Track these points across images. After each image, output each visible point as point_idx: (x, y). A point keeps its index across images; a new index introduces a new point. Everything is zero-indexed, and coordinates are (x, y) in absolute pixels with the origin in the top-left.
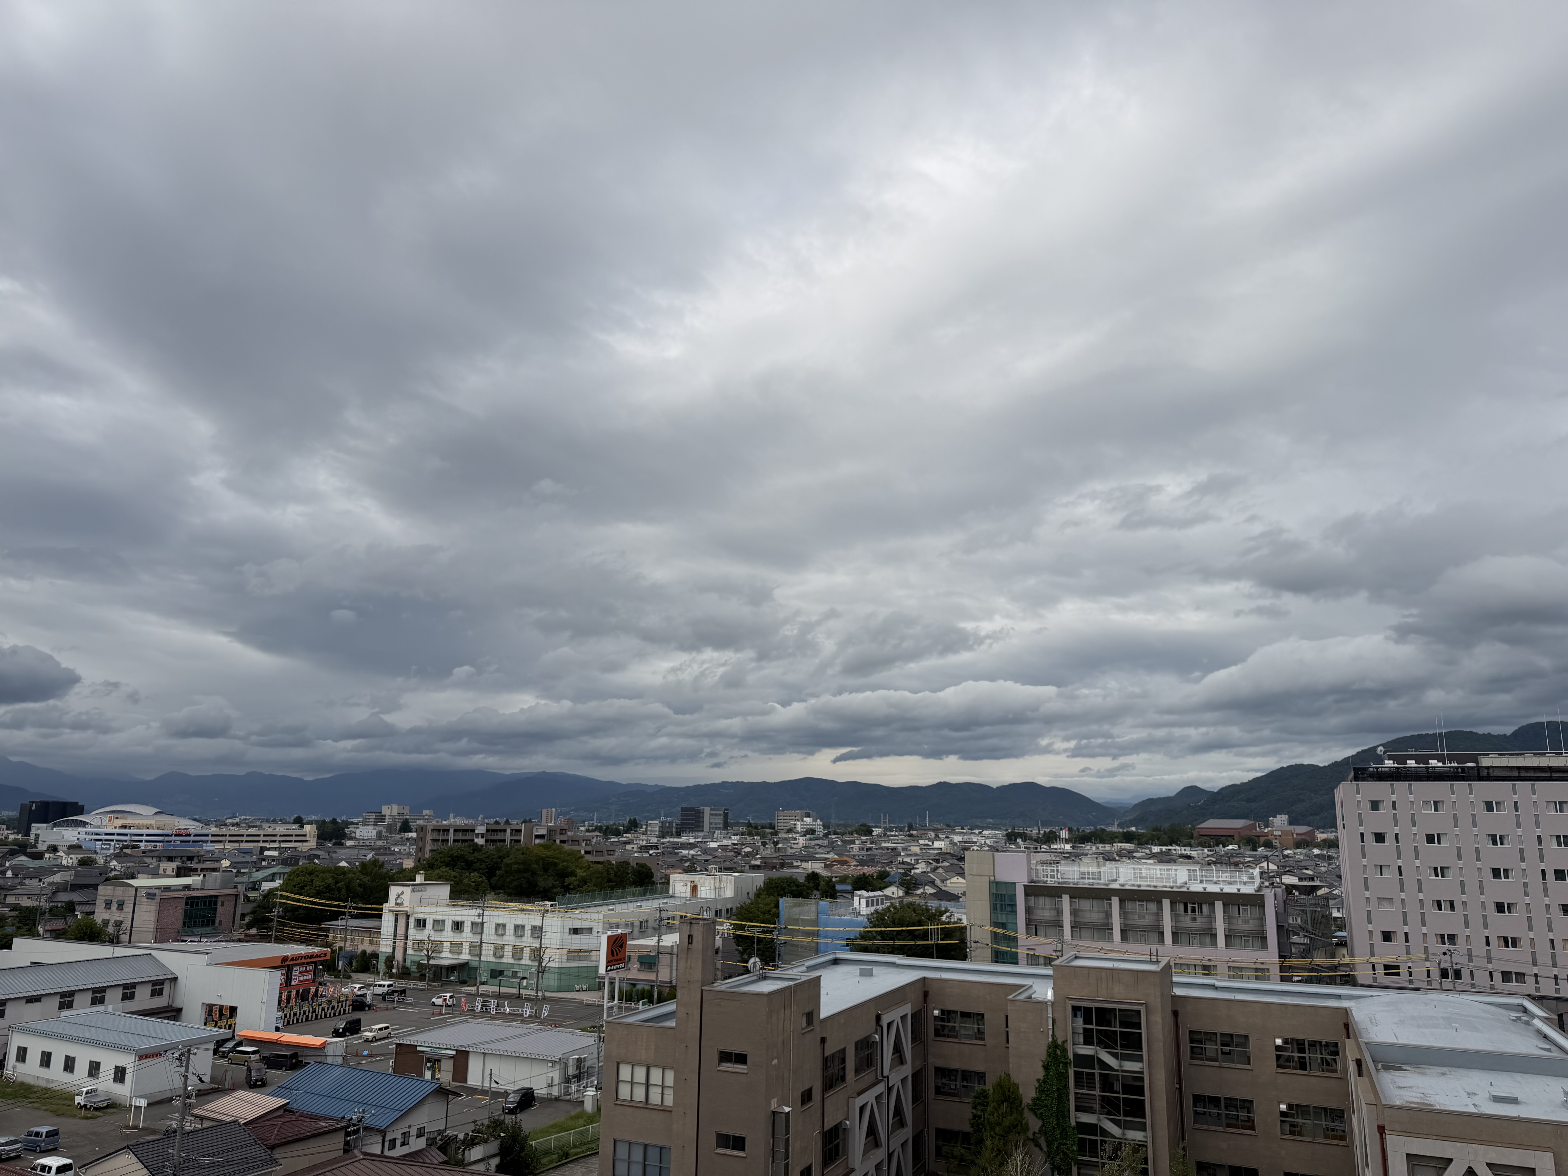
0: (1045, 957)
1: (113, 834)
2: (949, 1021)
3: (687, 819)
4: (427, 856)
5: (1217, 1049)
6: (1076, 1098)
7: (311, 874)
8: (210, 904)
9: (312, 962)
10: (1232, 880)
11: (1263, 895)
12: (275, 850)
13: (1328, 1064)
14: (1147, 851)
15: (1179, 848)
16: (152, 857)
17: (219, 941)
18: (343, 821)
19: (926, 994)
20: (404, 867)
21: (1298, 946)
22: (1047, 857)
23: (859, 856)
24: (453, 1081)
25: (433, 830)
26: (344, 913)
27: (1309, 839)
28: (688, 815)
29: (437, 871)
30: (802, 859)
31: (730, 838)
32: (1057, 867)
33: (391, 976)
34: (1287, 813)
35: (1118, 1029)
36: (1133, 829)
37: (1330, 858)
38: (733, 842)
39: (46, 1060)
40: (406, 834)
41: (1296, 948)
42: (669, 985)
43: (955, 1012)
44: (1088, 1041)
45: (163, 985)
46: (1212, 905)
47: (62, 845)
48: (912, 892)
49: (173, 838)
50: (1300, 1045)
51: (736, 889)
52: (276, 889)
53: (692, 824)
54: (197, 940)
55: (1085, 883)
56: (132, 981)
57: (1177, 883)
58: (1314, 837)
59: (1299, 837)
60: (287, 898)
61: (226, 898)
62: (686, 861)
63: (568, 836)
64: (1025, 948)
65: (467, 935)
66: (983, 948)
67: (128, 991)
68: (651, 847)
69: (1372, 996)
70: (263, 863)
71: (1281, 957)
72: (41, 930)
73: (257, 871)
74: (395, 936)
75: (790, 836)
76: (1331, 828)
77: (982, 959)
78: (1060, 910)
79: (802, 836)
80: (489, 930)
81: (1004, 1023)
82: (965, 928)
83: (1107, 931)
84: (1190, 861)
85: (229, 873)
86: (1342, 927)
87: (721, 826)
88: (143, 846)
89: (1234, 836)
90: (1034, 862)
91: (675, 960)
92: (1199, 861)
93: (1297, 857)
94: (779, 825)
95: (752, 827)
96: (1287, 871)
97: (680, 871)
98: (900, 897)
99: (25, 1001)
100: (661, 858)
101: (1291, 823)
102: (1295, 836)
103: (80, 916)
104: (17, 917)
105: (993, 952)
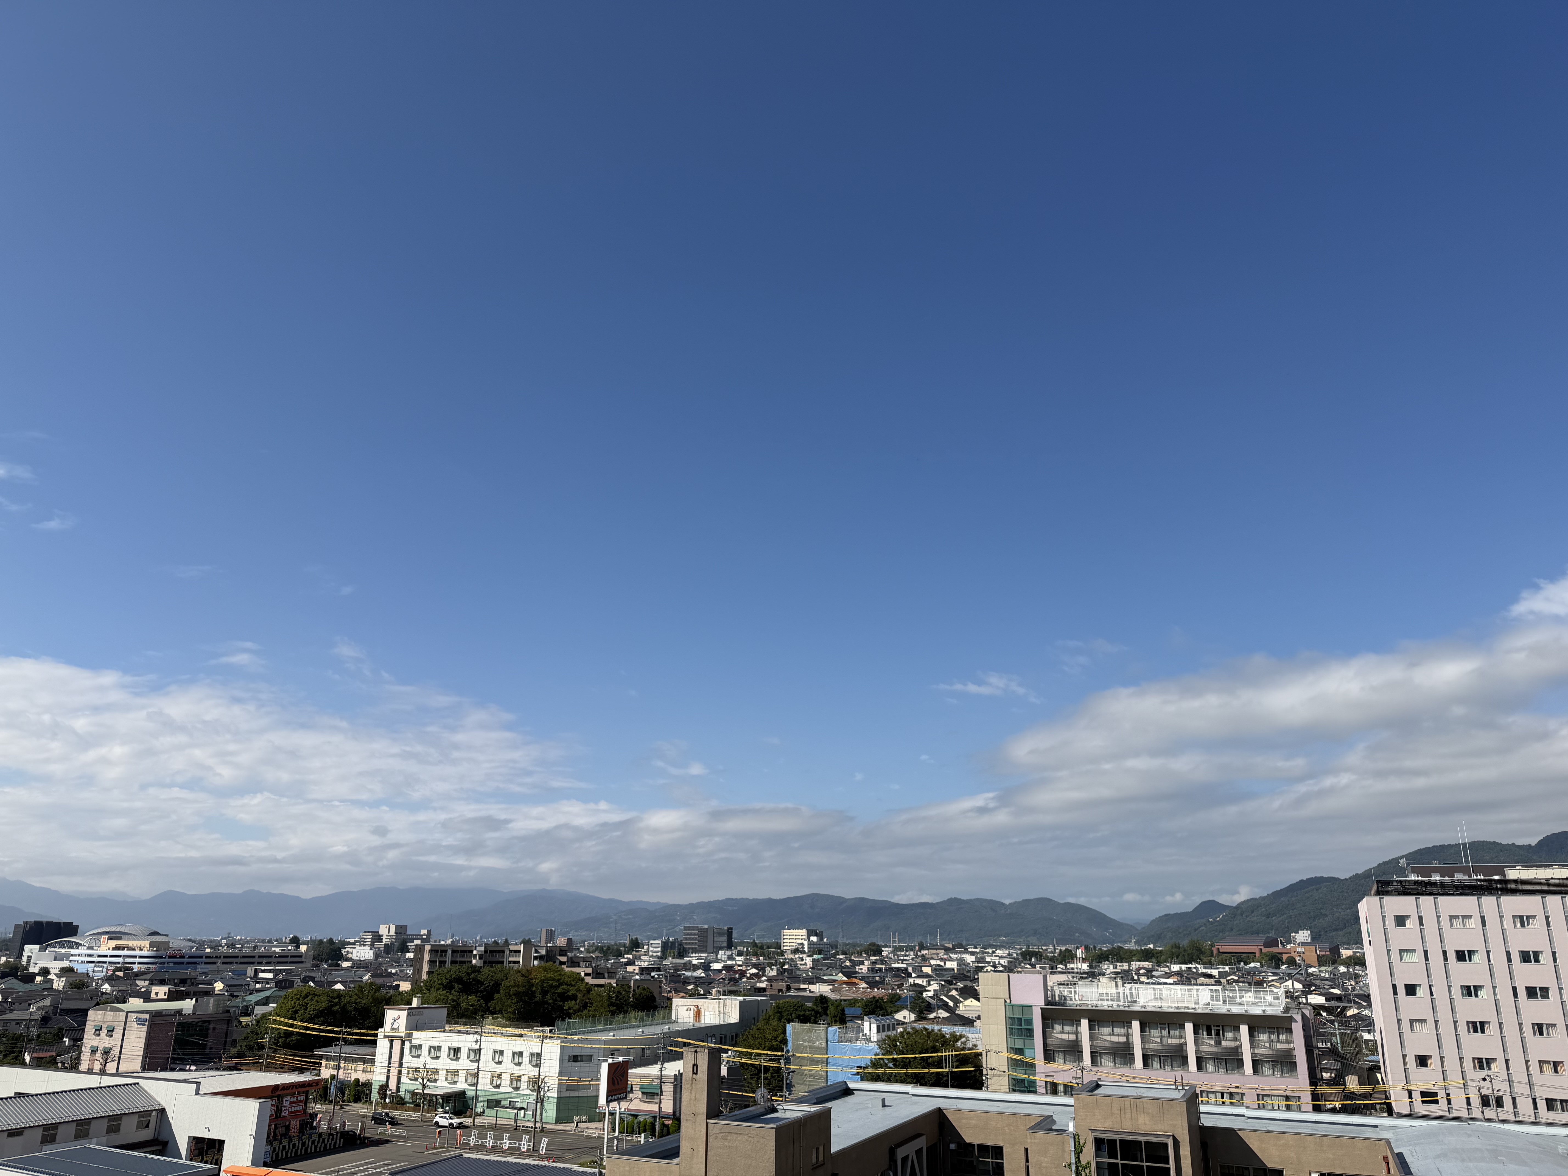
0: (1065, 1085)
1: (106, 956)
2: (966, 1156)
3: (690, 939)
4: (424, 977)
7: (305, 997)
8: (201, 1031)
9: (303, 1092)
10: (1257, 1001)
11: (1290, 1016)
12: (270, 972)
14: (1167, 969)
15: (1199, 967)
16: (145, 980)
17: (208, 1069)
18: (340, 941)
19: (941, 1126)
20: (401, 989)
21: (1329, 1071)
22: (1063, 978)
23: (868, 977)
25: (430, 951)
26: (338, 1039)
27: (1333, 956)
28: (691, 934)
29: (434, 994)
30: (811, 981)
31: (734, 959)
32: (1075, 988)
33: (384, 1106)
34: (1310, 929)
35: (1145, 1164)
36: (1151, 946)
37: (1357, 976)
38: (738, 963)
40: (404, 955)
41: (1327, 1074)
42: (671, 1116)
43: (973, 1145)
45: (150, 1117)
46: (1237, 1027)
47: (55, 967)
48: (924, 1016)
49: (167, 960)
51: (741, 1013)
52: (270, 1014)
53: (696, 944)
54: (186, 1068)
55: (1104, 1005)
56: (119, 1112)
57: (1199, 1004)
58: (1339, 954)
59: (1324, 954)
60: (280, 1023)
61: (218, 1023)
62: (689, 984)
63: (568, 958)
64: (1044, 1075)
65: (464, 1063)
67: (114, 1122)
68: (653, 969)
69: (1410, 1126)
70: (258, 986)
71: (1311, 1083)
72: (27, 1058)
73: (250, 994)
74: (390, 1063)
75: (797, 956)
76: (1356, 944)
77: (999, 1087)
78: (1079, 1035)
79: (809, 956)
80: (486, 1057)
81: (1024, 1157)
82: (981, 1054)
83: (1128, 1056)
84: (1212, 981)
85: (221, 998)
86: (1374, 1051)
87: (725, 944)
88: (136, 968)
89: (1255, 953)
90: (1050, 984)
91: (678, 1090)
92: (1221, 980)
93: (1323, 975)
94: (785, 944)
95: (757, 946)
96: (1314, 990)
97: (682, 994)
98: (912, 1021)
99: (6, 1134)
100: (663, 980)
101: (1314, 938)
102: (1318, 953)
103: (68, 1043)
104: (5, 1044)
105: (1011, 1080)
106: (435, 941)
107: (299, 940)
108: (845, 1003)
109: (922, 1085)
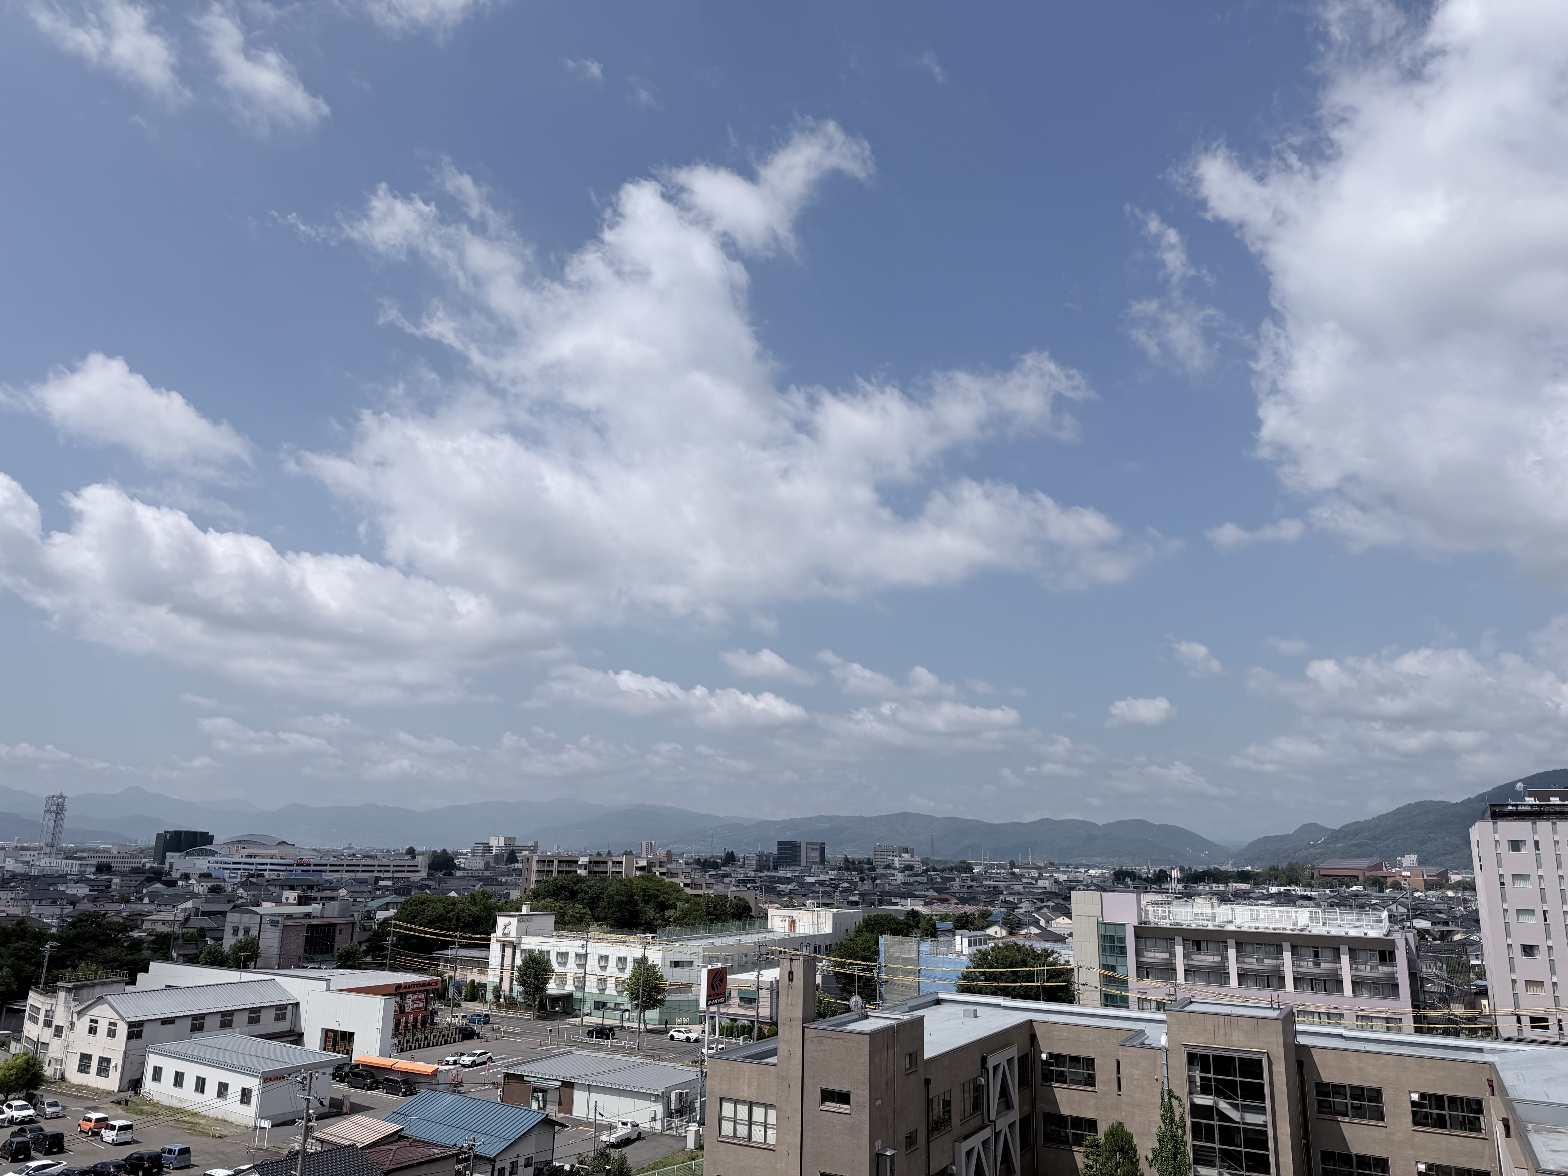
0: (1158, 1002)
1: (240, 863)
2: (1057, 1066)
3: (784, 853)
4: (533, 886)
5: (1346, 1103)
6: (1194, 1150)
7: (423, 903)
8: (329, 932)
9: (424, 991)
10: (1358, 923)
11: (1394, 940)
12: (389, 880)
13: (1470, 1123)
14: (1265, 891)
15: (1298, 889)
16: (276, 886)
17: (337, 968)
18: (453, 852)
19: (1033, 1037)
20: (510, 898)
21: (1432, 995)
22: (1158, 897)
23: (959, 893)
24: (559, 1111)
25: (538, 861)
26: (454, 943)
27: (1441, 880)
28: (786, 849)
29: (542, 902)
30: (902, 895)
31: (827, 873)
32: (1169, 907)
33: (499, 1006)
34: (1416, 853)
35: (1238, 1079)
36: (1249, 868)
37: (1465, 901)
38: (830, 877)
39: (179, 1080)
40: (513, 865)
41: (1430, 997)
42: (769, 1021)
43: (1064, 1056)
44: (1206, 1091)
45: (286, 1010)
46: (1337, 949)
47: (194, 873)
48: (1016, 932)
49: (295, 868)
50: (1438, 1101)
51: (835, 925)
52: (391, 918)
53: (789, 858)
54: (316, 966)
55: (1198, 924)
56: (258, 1005)
57: (1297, 925)
58: (1448, 879)
59: (1431, 878)
60: (401, 927)
61: (344, 926)
62: (784, 895)
63: (668, 869)
64: (1136, 991)
65: (572, 966)
66: (1092, 990)
67: (254, 1015)
68: (749, 881)
69: (1518, 1050)
70: (378, 893)
71: (1415, 1006)
72: (174, 955)
73: (372, 900)
74: (502, 966)
75: (888, 872)
76: (1466, 869)
77: (1090, 1002)
78: (1172, 954)
79: (900, 872)
80: (592, 961)
81: (1115, 1069)
82: (1072, 970)
83: (1223, 975)
84: (1312, 903)
85: (346, 902)
86: (1482, 975)
87: (818, 861)
88: (267, 875)
89: (1358, 876)
90: (1144, 903)
91: (775, 996)
92: (1322, 903)
93: (1429, 899)
94: (877, 860)
95: (849, 862)
96: (1419, 914)
97: (777, 905)
98: (1003, 938)
99: (160, 1023)
100: (758, 892)
101: (1421, 862)
102: (1425, 877)
103: (210, 942)
104: (153, 942)
105: (1102, 995)
106: (542, 853)
107: (414, 851)
108: (938, 917)
109: (1013, 997)
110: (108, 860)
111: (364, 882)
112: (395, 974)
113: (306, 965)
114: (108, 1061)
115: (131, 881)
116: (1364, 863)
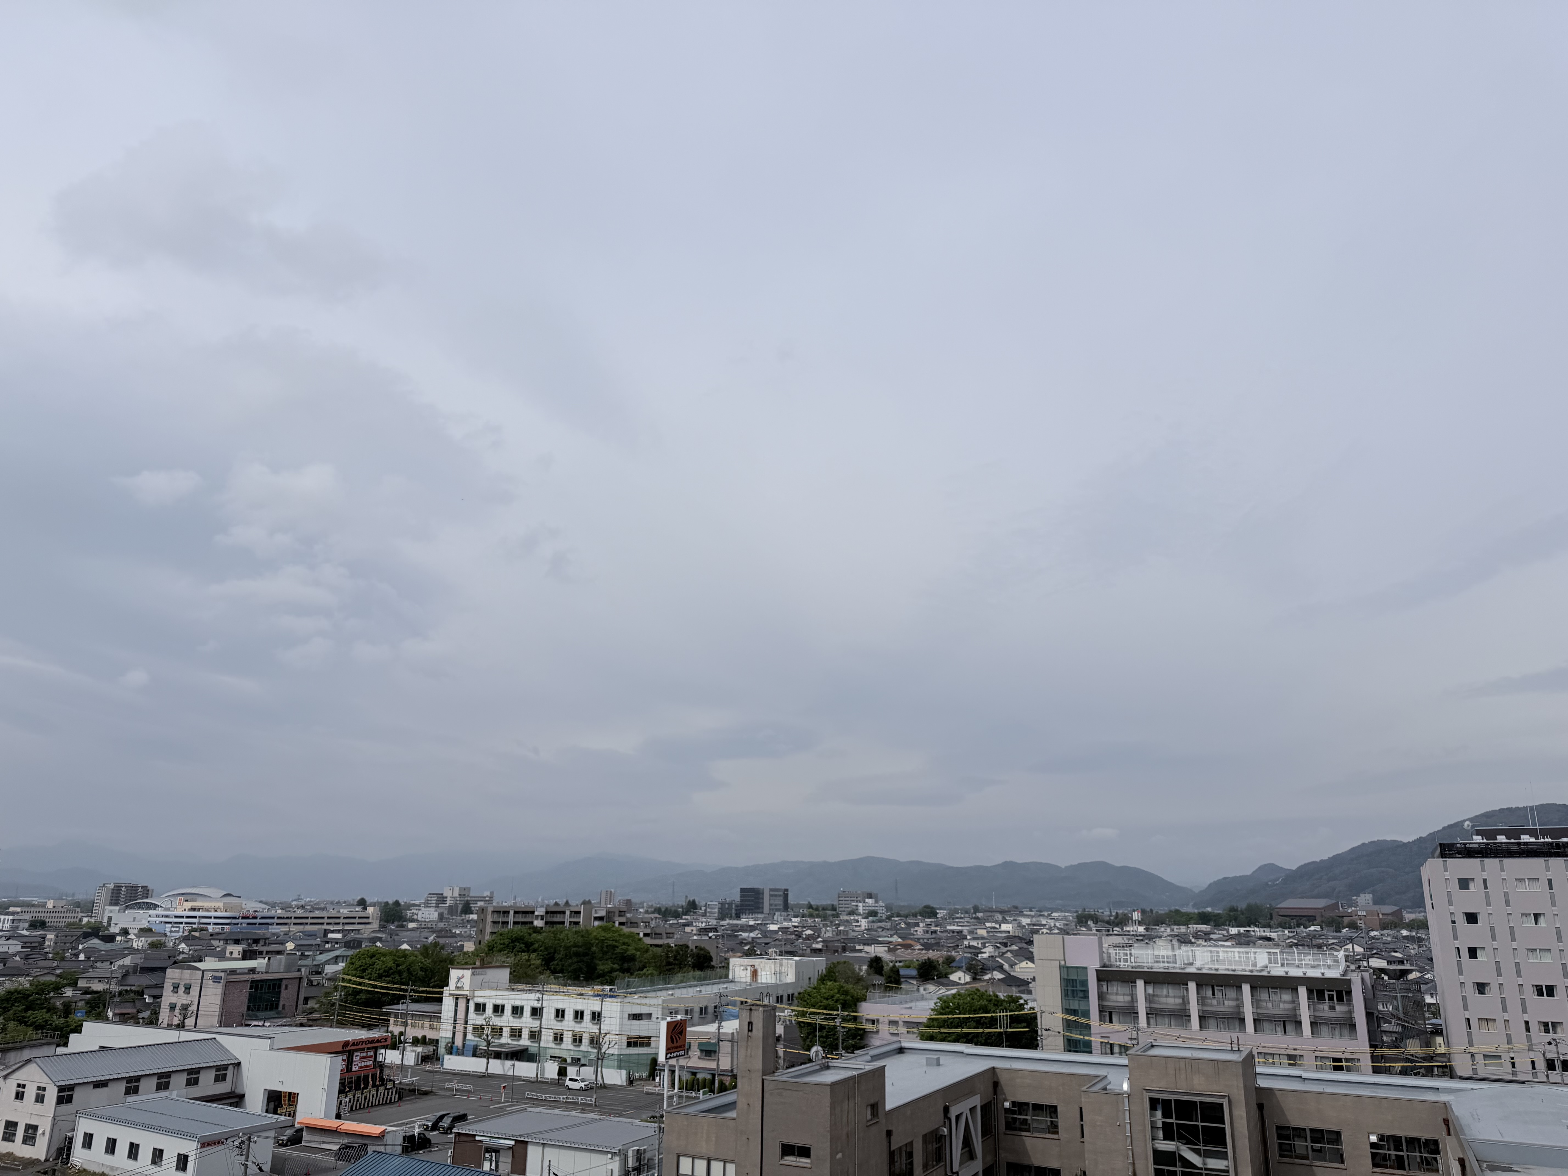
0: (1120, 1046)
1: (182, 917)
2: (1020, 1114)
3: (746, 901)
4: (487, 937)
5: (1307, 1146)
7: (372, 956)
8: (274, 988)
9: (373, 1048)
10: (1316, 963)
11: (1350, 980)
12: (339, 933)
13: (1428, 1163)
14: (1225, 933)
15: (1258, 929)
16: (220, 940)
17: (282, 1025)
18: (406, 903)
19: (996, 1085)
20: (465, 950)
21: (1389, 1034)
22: (1119, 940)
23: (923, 939)
24: (512, 1172)
25: (493, 912)
26: (404, 997)
27: (1396, 920)
28: (749, 896)
29: (497, 954)
30: (866, 942)
31: (791, 920)
32: (1130, 950)
34: (1372, 892)
35: (1200, 1124)
36: (1209, 909)
37: (1420, 940)
38: (794, 924)
39: (111, 1146)
40: (467, 916)
41: (1387, 1037)
42: (730, 1073)
43: (1028, 1104)
44: (1168, 1137)
45: (227, 1070)
46: (1296, 990)
47: (134, 928)
48: (979, 977)
49: (240, 920)
50: (1396, 1142)
51: (797, 974)
52: (339, 972)
53: (752, 905)
54: (260, 1024)
55: (1160, 967)
56: (197, 1066)
57: (1256, 966)
58: (1402, 918)
59: (1385, 917)
60: (349, 981)
61: (290, 981)
62: (746, 944)
63: (627, 918)
64: (1099, 1036)
65: (527, 1022)
66: (1055, 1036)
67: (193, 1076)
68: (711, 930)
69: (1472, 1089)
70: (327, 946)
71: (1371, 1046)
72: (110, 1014)
73: (321, 953)
74: (455, 1021)
75: (852, 918)
76: (1419, 908)
77: (1054, 1048)
78: (1134, 996)
79: (864, 918)
80: (549, 1015)
81: (1078, 1116)
82: (1037, 1015)
83: (1184, 1018)
84: (1270, 944)
85: (292, 957)
86: (1436, 1014)
87: (781, 907)
88: (210, 928)
89: (1315, 916)
90: (1105, 945)
91: (735, 1048)
92: (1280, 944)
93: (1385, 938)
94: (840, 906)
95: (813, 908)
96: (1374, 954)
97: (739, 954)
98: (967, 983)
99: (92, 1086)
100: (720, 940)
101: (1375, 902)
102: (1381, 916)
103: (148, 1000)
104: (88, 1002)
105: (1066, 1040)
106: (498, 903)
107: (366, 902)
108: (901, 964)
109: (976, 1044)
110: (43, 915)
111: (312, 935)
112: (343, 1030)
113: (249, 1022)
114: (35, 1128)
115: (66, 936)
116: (1321, 903)
